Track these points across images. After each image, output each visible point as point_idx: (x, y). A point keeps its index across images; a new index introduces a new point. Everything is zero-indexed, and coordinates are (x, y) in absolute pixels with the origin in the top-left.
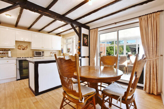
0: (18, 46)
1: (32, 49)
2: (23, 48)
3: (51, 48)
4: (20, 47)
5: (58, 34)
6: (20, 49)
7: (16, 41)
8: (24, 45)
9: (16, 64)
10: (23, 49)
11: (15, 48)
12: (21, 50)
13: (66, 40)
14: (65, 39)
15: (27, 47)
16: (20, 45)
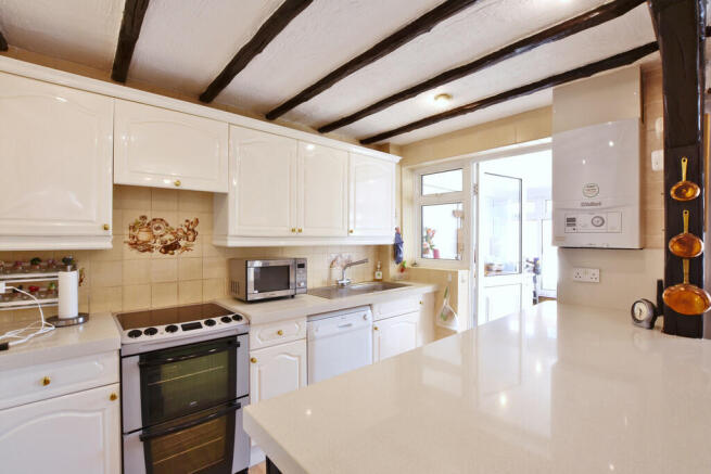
0: (133, 228)
1: (232, 243)
2: (169, 237)
3: (345, 233)
4: (143, 236)
5: (375, 141)
6: (150, 249)
7: (120, 191)
8: (176, 218)
9: (115, 389)
10: (169, 248)
11: (107, 244)
12: (156, 253)
13: (417, 178)
14: (412, 170)
15: (191, 231)
16: (144, 218)
